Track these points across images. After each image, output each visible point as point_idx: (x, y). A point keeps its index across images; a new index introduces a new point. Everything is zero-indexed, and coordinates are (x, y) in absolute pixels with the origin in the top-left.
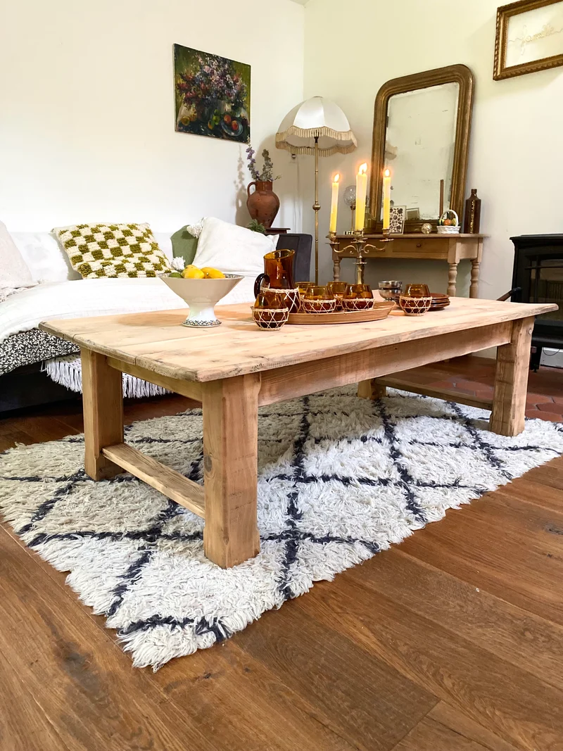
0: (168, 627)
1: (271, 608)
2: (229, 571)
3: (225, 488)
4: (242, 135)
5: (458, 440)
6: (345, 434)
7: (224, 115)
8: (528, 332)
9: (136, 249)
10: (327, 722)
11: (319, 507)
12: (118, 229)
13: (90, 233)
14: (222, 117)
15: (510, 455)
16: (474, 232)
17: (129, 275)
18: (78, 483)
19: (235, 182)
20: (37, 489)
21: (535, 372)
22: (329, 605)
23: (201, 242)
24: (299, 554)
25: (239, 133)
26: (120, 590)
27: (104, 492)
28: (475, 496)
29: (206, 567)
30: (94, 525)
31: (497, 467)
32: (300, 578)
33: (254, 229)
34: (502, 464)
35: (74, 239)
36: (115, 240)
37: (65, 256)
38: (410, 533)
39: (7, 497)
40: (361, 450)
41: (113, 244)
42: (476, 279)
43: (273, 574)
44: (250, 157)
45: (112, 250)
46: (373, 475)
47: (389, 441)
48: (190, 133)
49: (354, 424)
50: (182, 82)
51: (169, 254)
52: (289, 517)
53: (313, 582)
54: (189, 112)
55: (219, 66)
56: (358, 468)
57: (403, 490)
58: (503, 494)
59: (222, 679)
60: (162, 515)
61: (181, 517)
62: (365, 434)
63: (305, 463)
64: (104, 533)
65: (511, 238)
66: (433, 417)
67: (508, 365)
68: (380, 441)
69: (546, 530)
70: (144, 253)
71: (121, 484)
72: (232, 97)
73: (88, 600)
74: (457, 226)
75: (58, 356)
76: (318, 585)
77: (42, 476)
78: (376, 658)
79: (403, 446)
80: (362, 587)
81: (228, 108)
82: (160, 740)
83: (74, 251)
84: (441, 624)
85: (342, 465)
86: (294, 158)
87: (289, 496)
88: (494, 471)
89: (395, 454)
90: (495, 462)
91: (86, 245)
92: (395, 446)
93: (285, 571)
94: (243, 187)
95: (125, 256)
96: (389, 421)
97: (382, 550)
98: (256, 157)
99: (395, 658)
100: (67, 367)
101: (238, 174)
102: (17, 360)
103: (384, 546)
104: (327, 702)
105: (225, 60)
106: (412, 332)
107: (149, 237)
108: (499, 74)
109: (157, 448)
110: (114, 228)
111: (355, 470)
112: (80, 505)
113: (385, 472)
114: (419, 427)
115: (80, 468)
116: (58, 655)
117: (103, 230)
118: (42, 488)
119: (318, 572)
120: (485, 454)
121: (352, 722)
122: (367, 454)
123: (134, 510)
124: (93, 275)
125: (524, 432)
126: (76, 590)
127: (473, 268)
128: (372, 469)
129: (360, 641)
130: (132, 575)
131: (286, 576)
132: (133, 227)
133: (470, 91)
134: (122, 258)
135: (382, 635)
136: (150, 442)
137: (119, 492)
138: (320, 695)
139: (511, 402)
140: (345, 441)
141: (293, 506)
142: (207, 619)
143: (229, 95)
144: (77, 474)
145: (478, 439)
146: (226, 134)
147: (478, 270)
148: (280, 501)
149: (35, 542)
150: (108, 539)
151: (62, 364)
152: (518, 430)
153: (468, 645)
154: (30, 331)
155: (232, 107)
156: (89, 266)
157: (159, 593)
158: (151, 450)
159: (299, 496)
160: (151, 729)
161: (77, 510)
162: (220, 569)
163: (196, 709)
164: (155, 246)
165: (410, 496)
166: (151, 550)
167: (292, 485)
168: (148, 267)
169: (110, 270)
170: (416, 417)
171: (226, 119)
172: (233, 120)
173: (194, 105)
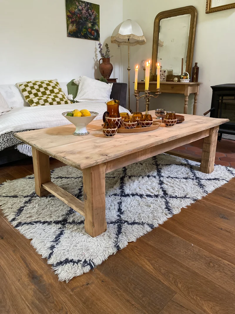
0: (72, 264)
1: (112, 254)
2: (95, 238)
3: (92, 207)
4: (97, 38)
5: (187, 176)
6: (141, 174)
8: (216, 131)
9: (52, 91)
10: (133, 303)
11: (130, 208)
12: (44, 83)
13: (32, 85)
14: (87, 29)
15: (208, 183)
16: (196, 82)
17: (50, 104)
18: (33, 198)
19: (94, 58)
20: (16, 201)
21: (220, 141)
22: (134, 252)
23: (80, 87)
24: (123, 230)
25: (95, 36)
26: (52, 247)
27: (44, 202)
28: (193, 202)
29: (85, 237)
30: (40, 218)
31: (202, 189)
32: (123, 241)
33: (102, 80)
34: (204, 187)
35: (26, 88)
36: (43, 88)
37: (22, 96)
38: (166, 219)
39: (4, 205)
40: (147, 181)
41: (42, 90)
42: (196, 101)
43: (112, 239)
44: (100, 47)
45: (42, 92)
46: (152, 193)
47: (158, 177)
48: (74, 37)
49: (144, 169)
50: (69, 14)
51: (66, 93)
52: (118, 213)
53: (128, 242)
54: (73, 28)
55: (85, 6)
56: (146, 190)
57: (164, 200)
58: (204, 201)
59: (93, 285)
60: (67, 213)
61: (75, 214)
62: (149, 174)
63: (125, 188)
64: (44, 221)
65: (211, 87)
66: (177, 165)
67: (208, 145)
68: (155, 177)
69: (220, 217)
70: (56, 93)
71: (50, 198)
72: (92, 20)
73: (40, 252)
74: (188, 79)
75: (22, 142)
76: (130, 244)
77: (18, 195)
78: (152, 275)
79: (164, 179)
80: (147, 244)
81: (90, 25)
82: (70, 312)
83: (26, 94)
84: (178, 260)
85: (140, 188)
86: (119, 47)
87: (118, 203)
88: (201, 190)
89: (161, 183)
90: (201, 186)
91: (31, 91)
92: (161, 179)
93: (117, 238)
94: (97, 60)
95: (48, 95)
96: (159, 167)
97: (155, 227)
98: (102, 47)
99: (160, 275)
100: (26, 146)
101: (94, 55)
102: (5, 145)
103: (156, 225)
104: (133, 295)
105: (88, 3)
106: (168, 138)
107: (57, 86)
108: (208, 11)
109: (65, 181)
110: (42, 83)
111: (145, 191)
112: (34, 209)
113: (157, 191)
114: (171, 170)
115: (33, 191)
116: (29, 276)
117: (38, 83)
118: (18, 201)
119: (130, 238)
120: (197, 182)
121: (143, 303)
122: (150, 183)
123: (56, 211)
124: (35, 104)
125: (214, 171)
126: (35, 247)
127: (195, 97)
128: (152, 190)
129: (147, 268)
130: (57, 241)
131: (117, 240)
132: (50, 82)
133: (196, 18)
134: (46, 96)
135: (155, 265)
136: (61, 178)
137: (50, 202)
138: (131, 291)
139: (209, 159)
140: (141, 177)
141: (120, 208)
142: (87, 260)
143: (90, 19)
144: (32, 194)
145: (195, 175)
146: (90, 37)
147: (197, 98)
148: (115, 205)
149: (17, 226)
150: (46, 224)
151: (23, 145)
152: (211, 171)
153: (188, 269)
154: (9, 133)
155: (92, 24)
156: (32, 100)
157: (67, 249)
158: (62, 182)
159: (123, 203)
160: (66, 307)
161: (33, 211)
162: (91, 237)
163: (83, 298)
164: (60, 90)
165: (167, 203)
166: (64, 229)
167: (119, 199)
168: (58, 100)
169: (42, 102)
170: (170, 165)
171: (89, 30)
172: (92, 31)
173: (75, 25)
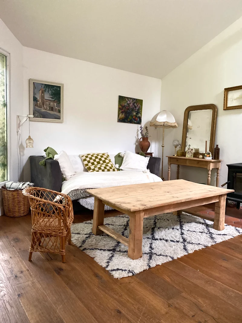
7: (133, 116)
14: (132, 117)
16: (217, 159)
25: (138, 121)
44: (141, 129)
48: (122, 122)
50: (120, 107)
54: (122, 116)
55: (132, 101)
74: (211, 157)
81: (135, 114)
94: (138, 138)
105: (134, 99)
133: (216, 113)
143: (135, 110)
146: (134, 122)
155: (136, 113)
171: (134, 117)
172: (136, 117)
173: (124, 114)
